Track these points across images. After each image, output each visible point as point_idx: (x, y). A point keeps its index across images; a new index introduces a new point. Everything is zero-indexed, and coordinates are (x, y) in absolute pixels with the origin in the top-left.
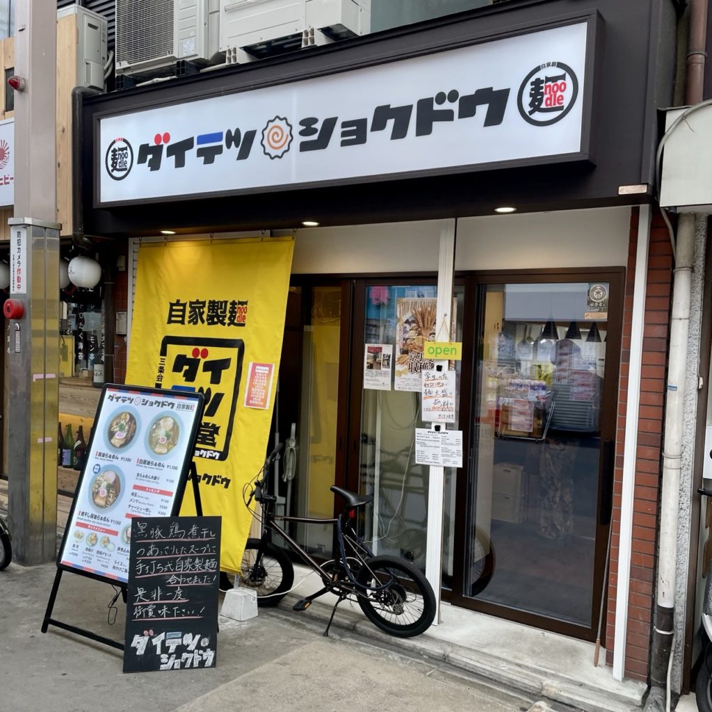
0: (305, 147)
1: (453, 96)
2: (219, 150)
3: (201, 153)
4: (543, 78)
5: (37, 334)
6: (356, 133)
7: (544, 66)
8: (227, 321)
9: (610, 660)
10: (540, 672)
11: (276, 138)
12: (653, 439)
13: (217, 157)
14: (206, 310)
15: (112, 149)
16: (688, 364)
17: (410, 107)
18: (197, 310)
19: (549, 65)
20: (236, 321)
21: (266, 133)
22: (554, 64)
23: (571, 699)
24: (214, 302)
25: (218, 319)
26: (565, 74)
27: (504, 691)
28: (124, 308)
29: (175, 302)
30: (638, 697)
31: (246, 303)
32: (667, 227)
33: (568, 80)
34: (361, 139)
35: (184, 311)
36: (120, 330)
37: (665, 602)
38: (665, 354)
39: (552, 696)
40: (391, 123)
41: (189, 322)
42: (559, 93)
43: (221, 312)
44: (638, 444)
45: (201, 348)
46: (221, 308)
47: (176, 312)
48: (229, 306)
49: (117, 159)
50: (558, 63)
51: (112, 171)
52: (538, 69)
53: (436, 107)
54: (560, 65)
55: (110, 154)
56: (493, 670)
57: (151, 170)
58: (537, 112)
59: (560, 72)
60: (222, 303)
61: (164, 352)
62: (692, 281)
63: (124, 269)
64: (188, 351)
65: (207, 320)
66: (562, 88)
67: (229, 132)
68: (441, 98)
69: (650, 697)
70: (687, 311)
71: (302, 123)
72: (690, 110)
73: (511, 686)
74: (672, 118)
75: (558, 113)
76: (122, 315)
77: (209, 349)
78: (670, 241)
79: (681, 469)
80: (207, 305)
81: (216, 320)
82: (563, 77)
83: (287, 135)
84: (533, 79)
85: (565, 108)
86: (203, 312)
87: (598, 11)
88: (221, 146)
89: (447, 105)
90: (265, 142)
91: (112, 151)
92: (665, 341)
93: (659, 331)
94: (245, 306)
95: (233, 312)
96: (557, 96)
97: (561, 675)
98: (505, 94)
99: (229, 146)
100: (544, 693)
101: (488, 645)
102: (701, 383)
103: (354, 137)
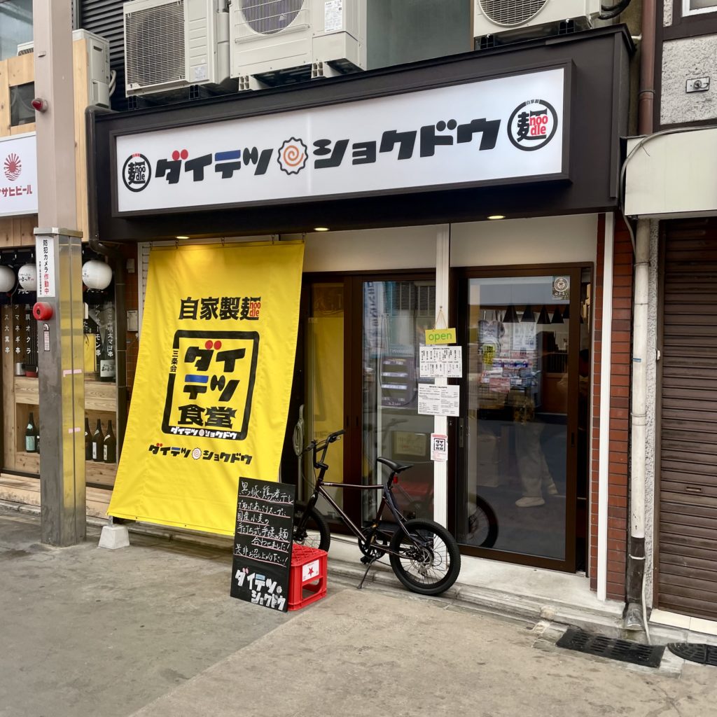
0: (319, 165)
1: (452, 124)
2: (237, 166)
3: (218, 168)
4: (528, 112)
5: (65, 333)
6: (366, 153)
7: (528, 103)
8: (239, 315)
9: (594, 586)
10: (537, 600)
11: (292, 156)
12: (623, 401)
13: (235, 172)
14: (219, 306)
15: (129, 163)
16: (649, 340)
17: (415, 133)
18: (210, 306)
19: (532, 101)
20: (248, 316)
21: (282, 152)
22: (537, 101)
23: (566, 618)
24: (226, 299)
25: (230, 314)
26: (546, 110)
27: (509, 616)
28: (135, 306)
29: (186, 299)
30: (619, 612)
31: (259, 299)
32: (628, 230)
33: (549, 114)
34: (371, 158)
35: (195, 307)
36: (131, 326)
37: (637, 533)
38: (629, 333)
39: (550, 617)
40: (397, 146)
41: (202, 317)
42: (542, 125)
43: (233, 308)
44: (611, 407)
45: (214, 341)
46: (233, 304)
47: (187, 308)
48: (241, 302)
49: (135, 173)
50: (541, 100)
51: (130, 183)
52: (523, 105)
53: (437, 133)
54: (542, 102)
55: (127, 168)
56: (499, 601)
57: (170, 183)
58: (524, 140)
59: (543, 108)
60: (234, 299)
61: (176, 345)
62: (650, 274)
63: (133, 271)
64: (201, 344)
65: (221, 315)
66: (545, 121)
67: (246, 150)
68: (441, 126)
69: (629, 611)
70: (647, 297)
71: (316, 144)
72: (646, 139)
73: (514, 612)
74: (632, 145)
75: (541, 141)
76: (133, 314)
77: (222, 341)
78: (631, 241)
79: (646, 425)
80: (220, 301)
81: (228, 315)
82: (545, 112)
83: (303, 155)
84: (520, 112)
85: (547, 137)
86: (217, 308)
87: (572, 61)
88: (239, 163)
89: (446, 132)
90: (282, 160)
91: (129, 166)
92: (629, 323)
93: (625, 314)
94: (258, 302)
95: (245, 307)
96: (540, 127)
97: (555, 600)
98: (496, 124)
99: (246, 163)
100: (543, 616)
101: (491, 582)
102: (659, 355)
103: (365, 157)
